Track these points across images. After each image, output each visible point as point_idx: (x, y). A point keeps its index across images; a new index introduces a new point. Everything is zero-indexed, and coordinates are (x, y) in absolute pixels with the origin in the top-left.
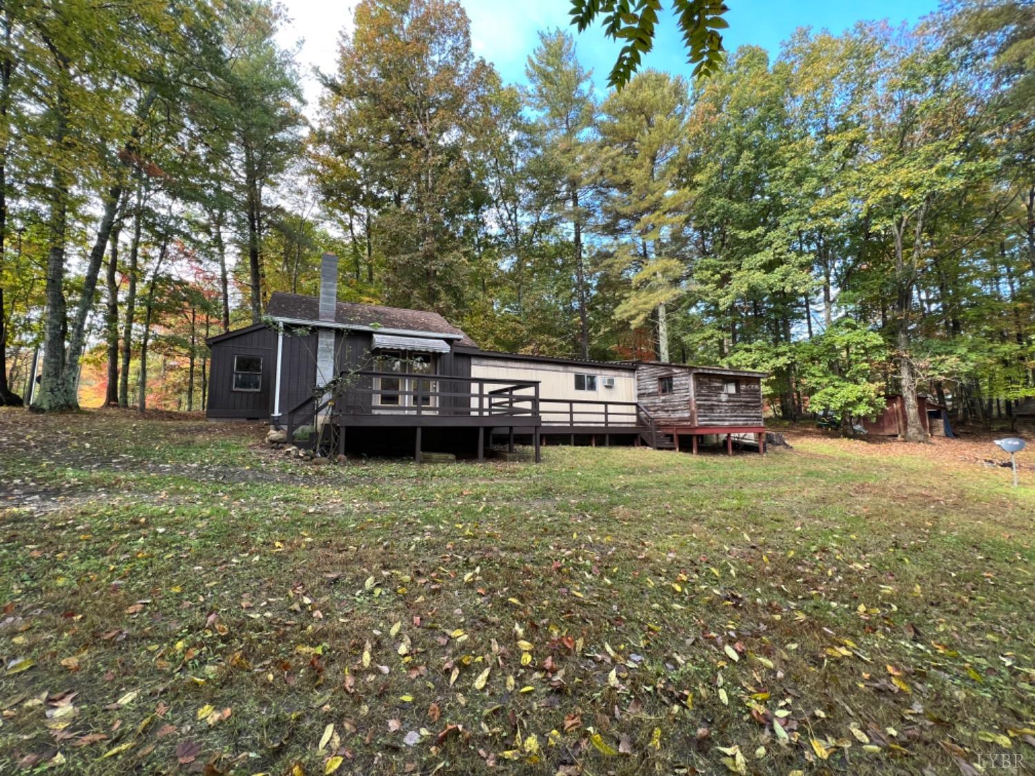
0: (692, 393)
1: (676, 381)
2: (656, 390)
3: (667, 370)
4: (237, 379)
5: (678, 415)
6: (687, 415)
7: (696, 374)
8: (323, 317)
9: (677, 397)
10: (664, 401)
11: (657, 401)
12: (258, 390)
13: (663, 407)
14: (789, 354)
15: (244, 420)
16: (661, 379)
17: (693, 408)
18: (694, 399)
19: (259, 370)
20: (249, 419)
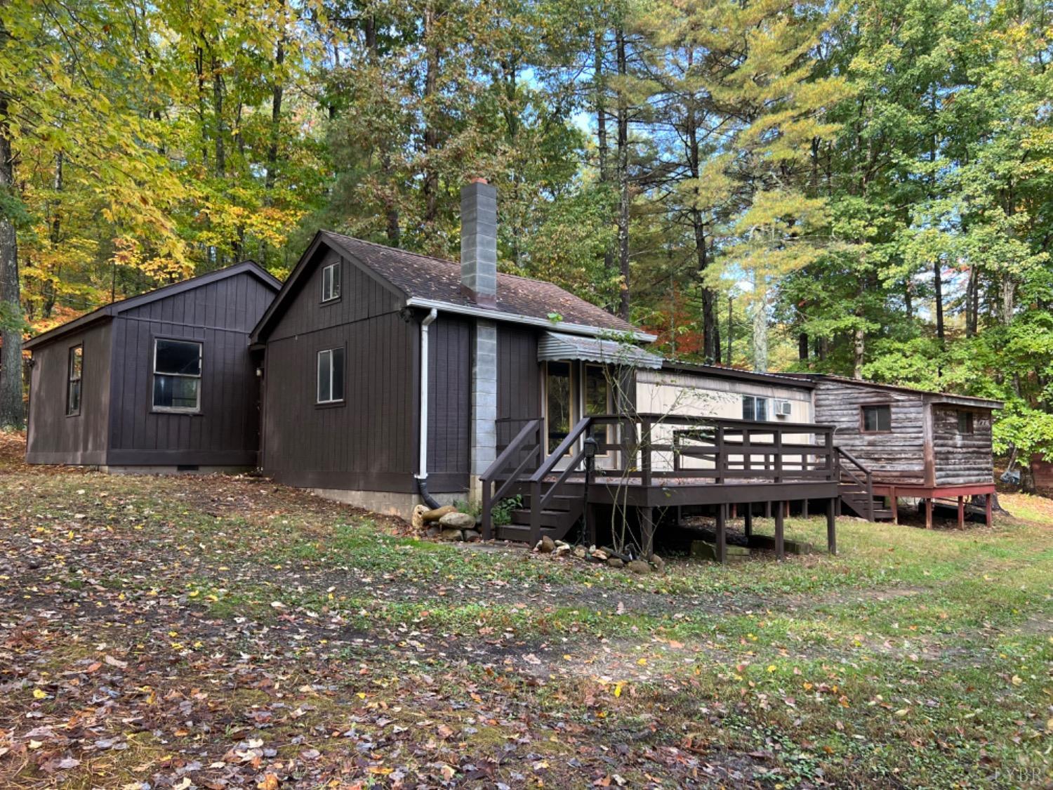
0: (929, 435)
1: (895, 413)
2: (857, 425)
3: (878, 394)
4: (158, 386)
5: (900, 467)
6: (917, 468)
7: (934, 405)
8: (482, 300)
9: (896, 440)
10: (871, 444)
11: (857, 442)
12: (197, 409)
13: (867, 453)
14: (968, 363)
15: (174, 471)
16: (866, 408)
17: (930, 458)
18: (931, 444)
19: (196, 370)
20: (181, 468)
